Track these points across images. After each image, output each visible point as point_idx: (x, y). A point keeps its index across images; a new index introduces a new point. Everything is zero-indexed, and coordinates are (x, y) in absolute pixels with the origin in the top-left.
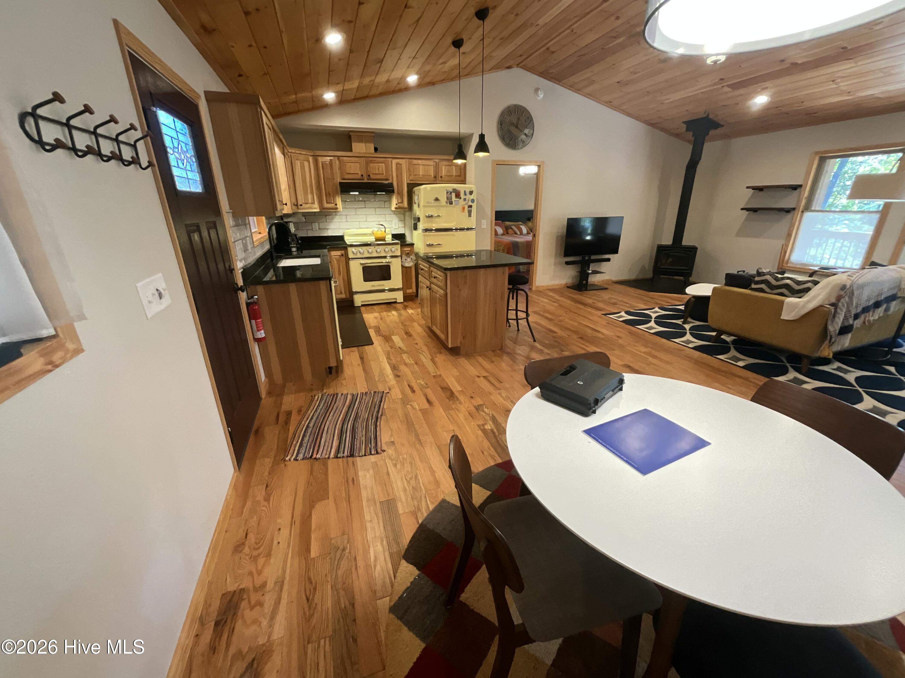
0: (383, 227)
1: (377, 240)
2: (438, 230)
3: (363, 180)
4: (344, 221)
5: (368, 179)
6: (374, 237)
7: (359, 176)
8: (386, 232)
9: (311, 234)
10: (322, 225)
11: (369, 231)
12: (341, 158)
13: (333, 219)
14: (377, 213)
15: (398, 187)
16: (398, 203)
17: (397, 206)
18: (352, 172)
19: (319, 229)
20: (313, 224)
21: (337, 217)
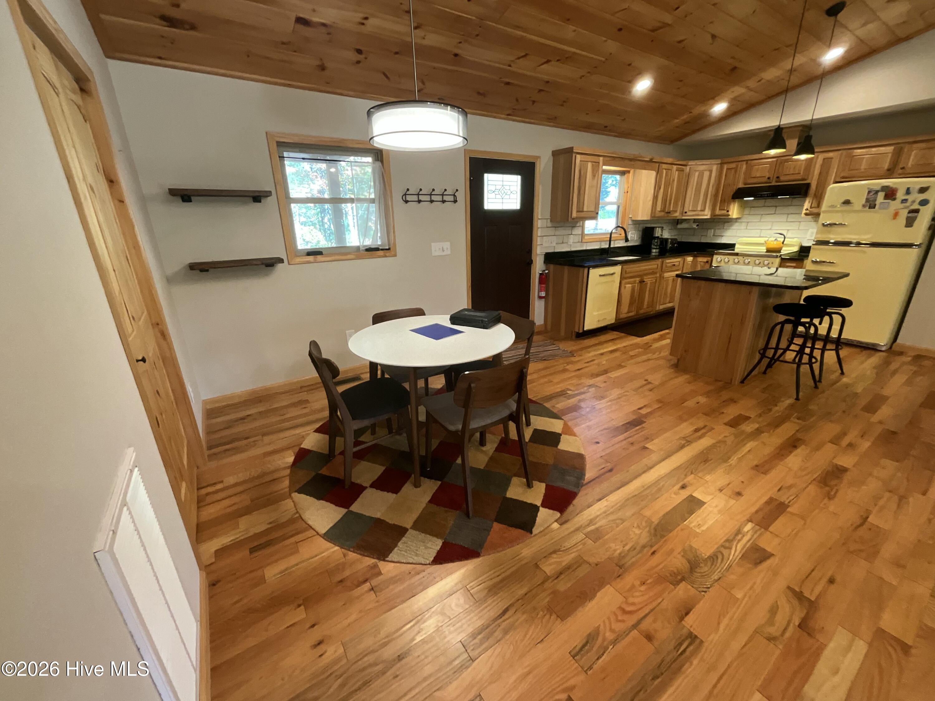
0: (783, 236)
1: (768, 251)
2: (837, 244)
3: (770, 183)
4: (742, 228)
5: (776, 182)
6: (765, 248)
7: (765, 180)
8: (785, 243)
9: (704, 240)
10: (718, 232)
11: (762, 240)
12: (749, 162)
13: (731, 226)
14: (789, 220)
15: (817, 187)
16: (811, 208)
17: (808, 212)
18: (758, 176)
19: (714, 235)
20: (709, 230)
21: (737, 224)
